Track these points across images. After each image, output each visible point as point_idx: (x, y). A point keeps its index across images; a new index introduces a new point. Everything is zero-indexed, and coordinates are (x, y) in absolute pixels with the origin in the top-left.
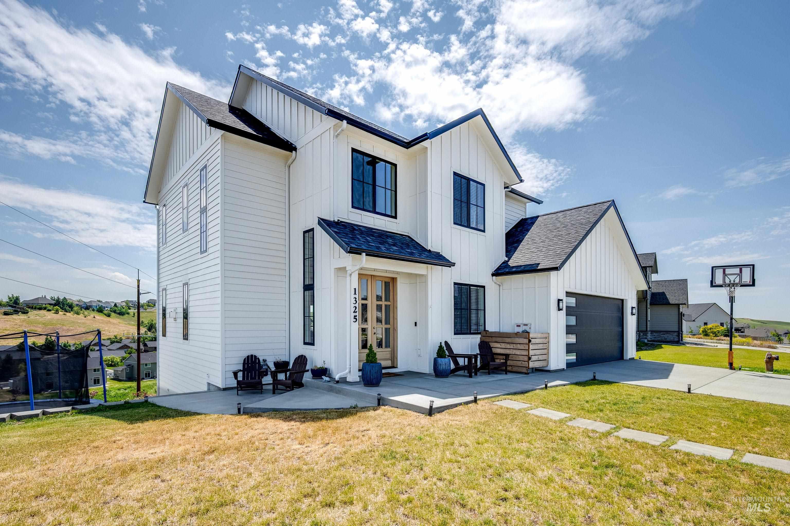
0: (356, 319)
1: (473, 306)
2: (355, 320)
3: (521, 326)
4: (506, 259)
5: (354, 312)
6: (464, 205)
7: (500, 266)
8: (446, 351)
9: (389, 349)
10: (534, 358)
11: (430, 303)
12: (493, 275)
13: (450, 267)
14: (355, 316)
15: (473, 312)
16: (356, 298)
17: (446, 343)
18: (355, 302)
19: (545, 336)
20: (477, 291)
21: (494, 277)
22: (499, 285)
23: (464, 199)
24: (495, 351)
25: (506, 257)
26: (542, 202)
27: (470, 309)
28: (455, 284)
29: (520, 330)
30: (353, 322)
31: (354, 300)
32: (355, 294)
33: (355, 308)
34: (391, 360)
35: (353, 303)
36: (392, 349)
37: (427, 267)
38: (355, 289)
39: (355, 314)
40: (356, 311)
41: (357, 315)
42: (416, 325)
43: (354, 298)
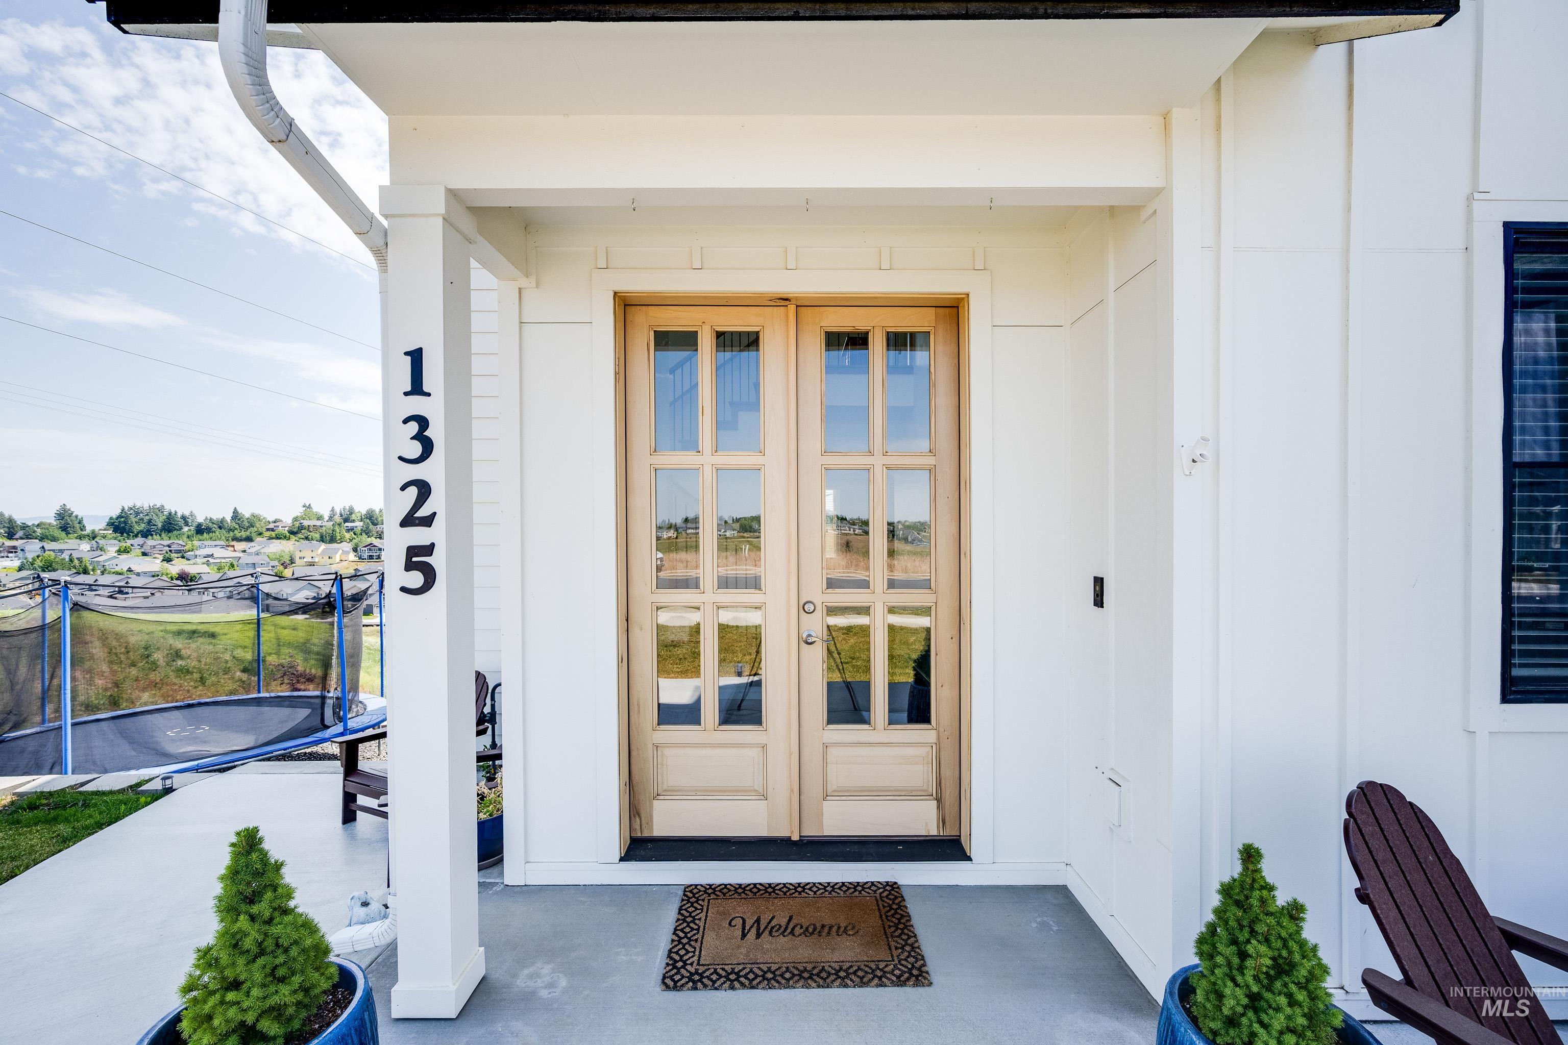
0: (430, 575)
2: (416, 579)
5: (409, 521)
9: (921, 734)
14: (413, 551)
16: (423, 422)
18: (416, 449)
30: (403, 589)
31: (411, 439)
32: (417, 388)
33: (413, 491)
34: (939, 800)
35: (401, 458)
36: (941, 730)
37: (1166, 117)
38: (416, 356)
39: (418, 536)
40: (422, 512)
41: (433, 545)
42: (1099, 601)
43: (405, 421)
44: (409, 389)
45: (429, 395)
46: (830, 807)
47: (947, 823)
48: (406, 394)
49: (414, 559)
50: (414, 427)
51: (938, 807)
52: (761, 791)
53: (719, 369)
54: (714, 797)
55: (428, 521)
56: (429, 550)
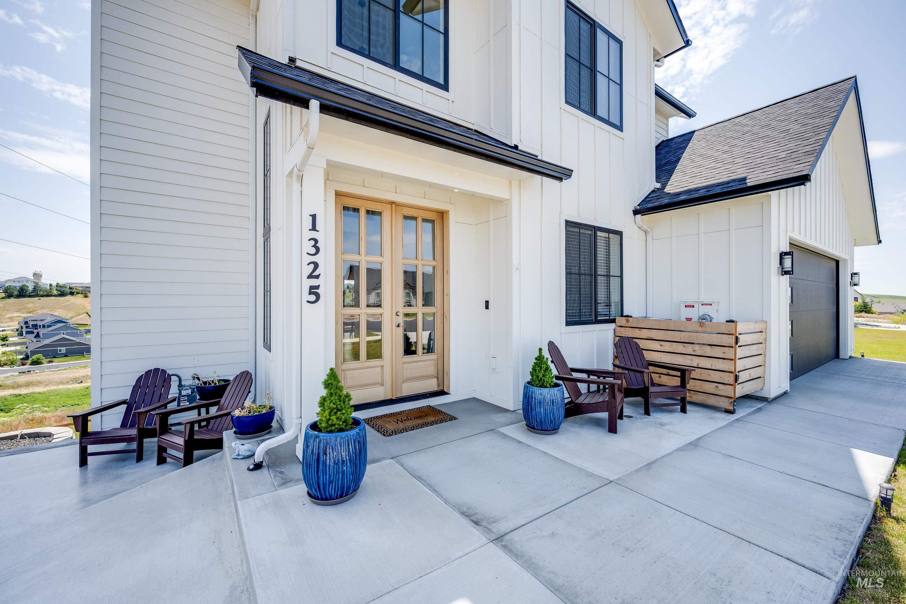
0: (318, 296)
1: (601, 270)
2: (313, 298)
3: (696, 305)
4: (658, 185)
5: (310, 276)
6: (585, 73)
7: (646, 198)
8: (552, 366)
9: (432, 356)
10: (743, 377)
11: (515, 261)
12: (636, 212)
13: (561, 179)
14: (312, 288)
15: (601, 280)
16: (316, 241)
17: (551, 345)
18: (313, 251)
19: (759, 327)
20: (608, 240)
21: (639, 216)
22: (646, 232)
23: (585, 59)
24: (649, 356)
25: (657, 182)
26: (693, 116)
27: (596, 275)
28: (568, 223)
29: (694, 314)
30: (308, 302)
31: (312, 246)
32: (314, 228)
33: (312, 266)
34: (437, 378)
35: (307, 253)
36: (438, 354)
37: (510, 182)
38: (314, 217)
39: (314, 282)
40: (315, 274)
41: (319, 285)
42: (487, 307)
43: (309, 240)
44: (311, 228)
45: (318, 231)
46: (405, 385)
47: (440, 386)
48: (310, 230)
49: (312, 291)
50: (313, 242)
51: (437, 380)
52: (381, 383)
53: (367, 226)
54: (364, 388)
55: (317, 277)
56: (318, 287)
